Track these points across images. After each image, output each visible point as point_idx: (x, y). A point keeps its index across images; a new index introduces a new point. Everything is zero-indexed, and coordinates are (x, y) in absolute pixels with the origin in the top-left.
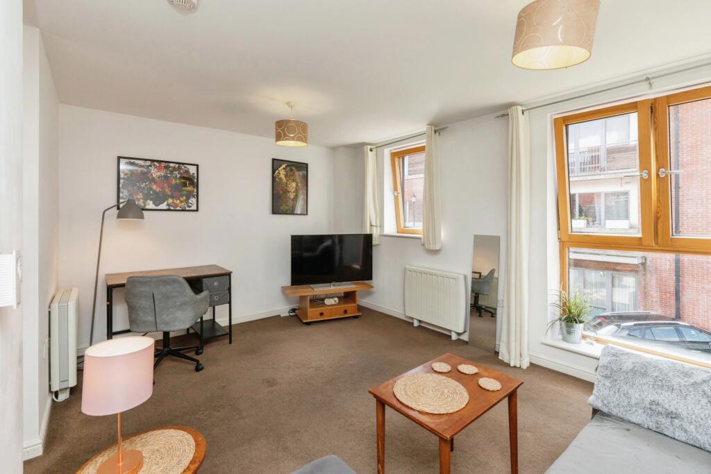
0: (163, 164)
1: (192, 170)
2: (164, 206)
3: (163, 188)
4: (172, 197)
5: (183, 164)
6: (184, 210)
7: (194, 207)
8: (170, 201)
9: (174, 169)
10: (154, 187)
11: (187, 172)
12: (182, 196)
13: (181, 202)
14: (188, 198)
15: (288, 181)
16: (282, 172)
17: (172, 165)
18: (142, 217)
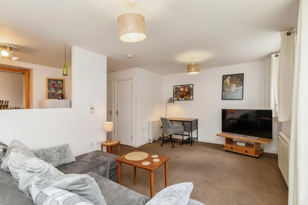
0: (184, 86)
1: (191, 86)
2: (183, 99)
3: (183, 93)
4: (186, 96)
5: (189, 85)
6: (189, 100)
7: (192, 99)
8: (185, 97)
9: (186, 87)
10: (181, 93)
11: (190, 87)
12: (188, 95)
13: (188, 97)
14: (190, 96)
15: (231, 84)
16: (228, 80)
17: (186, 86)
18: (174, 102)
